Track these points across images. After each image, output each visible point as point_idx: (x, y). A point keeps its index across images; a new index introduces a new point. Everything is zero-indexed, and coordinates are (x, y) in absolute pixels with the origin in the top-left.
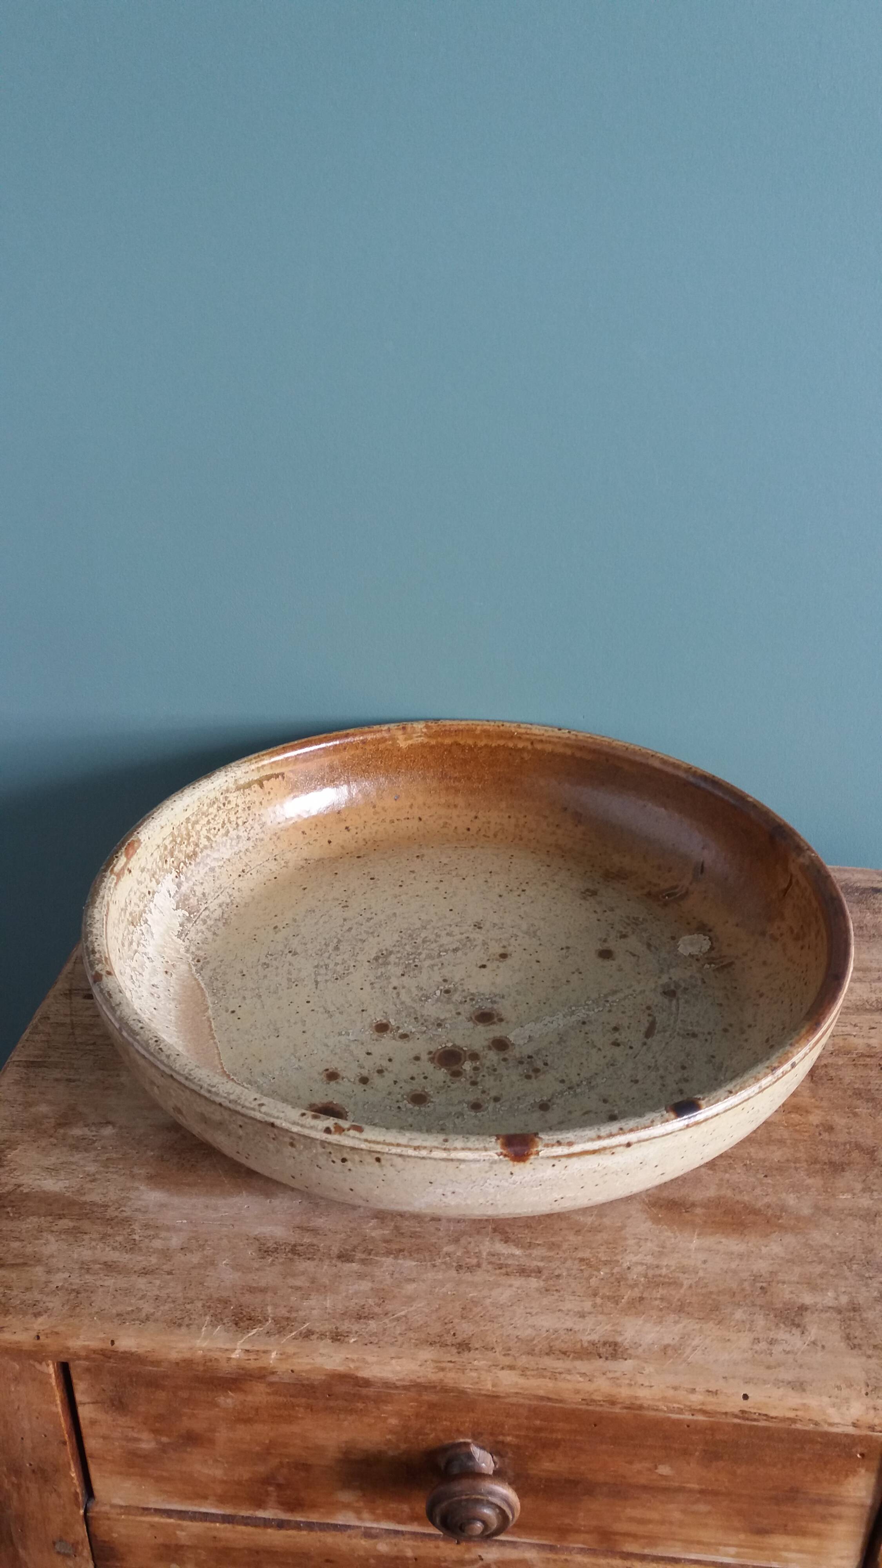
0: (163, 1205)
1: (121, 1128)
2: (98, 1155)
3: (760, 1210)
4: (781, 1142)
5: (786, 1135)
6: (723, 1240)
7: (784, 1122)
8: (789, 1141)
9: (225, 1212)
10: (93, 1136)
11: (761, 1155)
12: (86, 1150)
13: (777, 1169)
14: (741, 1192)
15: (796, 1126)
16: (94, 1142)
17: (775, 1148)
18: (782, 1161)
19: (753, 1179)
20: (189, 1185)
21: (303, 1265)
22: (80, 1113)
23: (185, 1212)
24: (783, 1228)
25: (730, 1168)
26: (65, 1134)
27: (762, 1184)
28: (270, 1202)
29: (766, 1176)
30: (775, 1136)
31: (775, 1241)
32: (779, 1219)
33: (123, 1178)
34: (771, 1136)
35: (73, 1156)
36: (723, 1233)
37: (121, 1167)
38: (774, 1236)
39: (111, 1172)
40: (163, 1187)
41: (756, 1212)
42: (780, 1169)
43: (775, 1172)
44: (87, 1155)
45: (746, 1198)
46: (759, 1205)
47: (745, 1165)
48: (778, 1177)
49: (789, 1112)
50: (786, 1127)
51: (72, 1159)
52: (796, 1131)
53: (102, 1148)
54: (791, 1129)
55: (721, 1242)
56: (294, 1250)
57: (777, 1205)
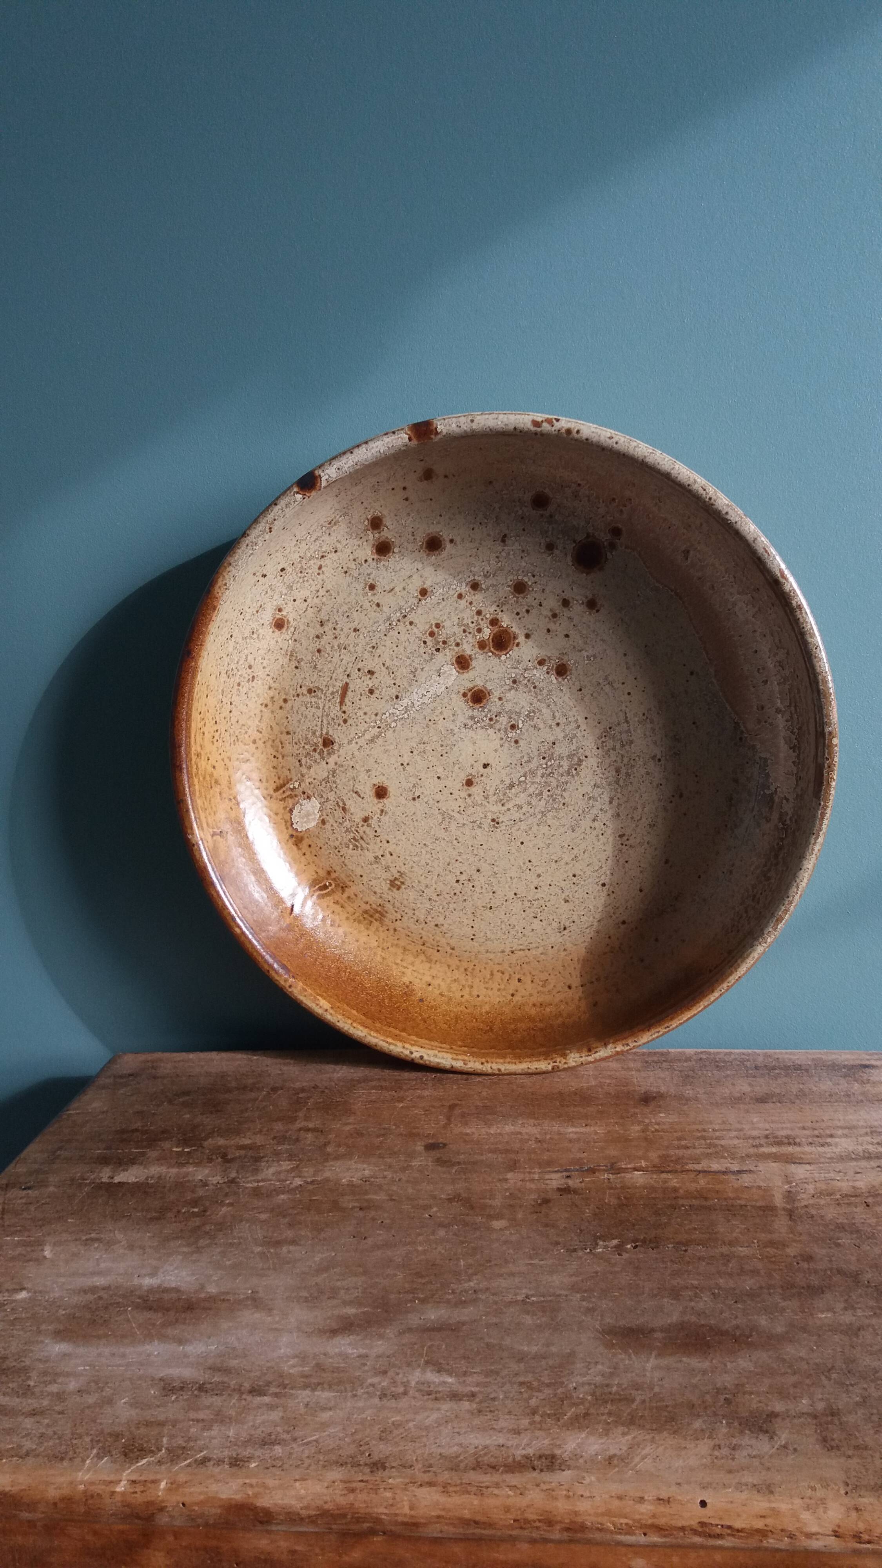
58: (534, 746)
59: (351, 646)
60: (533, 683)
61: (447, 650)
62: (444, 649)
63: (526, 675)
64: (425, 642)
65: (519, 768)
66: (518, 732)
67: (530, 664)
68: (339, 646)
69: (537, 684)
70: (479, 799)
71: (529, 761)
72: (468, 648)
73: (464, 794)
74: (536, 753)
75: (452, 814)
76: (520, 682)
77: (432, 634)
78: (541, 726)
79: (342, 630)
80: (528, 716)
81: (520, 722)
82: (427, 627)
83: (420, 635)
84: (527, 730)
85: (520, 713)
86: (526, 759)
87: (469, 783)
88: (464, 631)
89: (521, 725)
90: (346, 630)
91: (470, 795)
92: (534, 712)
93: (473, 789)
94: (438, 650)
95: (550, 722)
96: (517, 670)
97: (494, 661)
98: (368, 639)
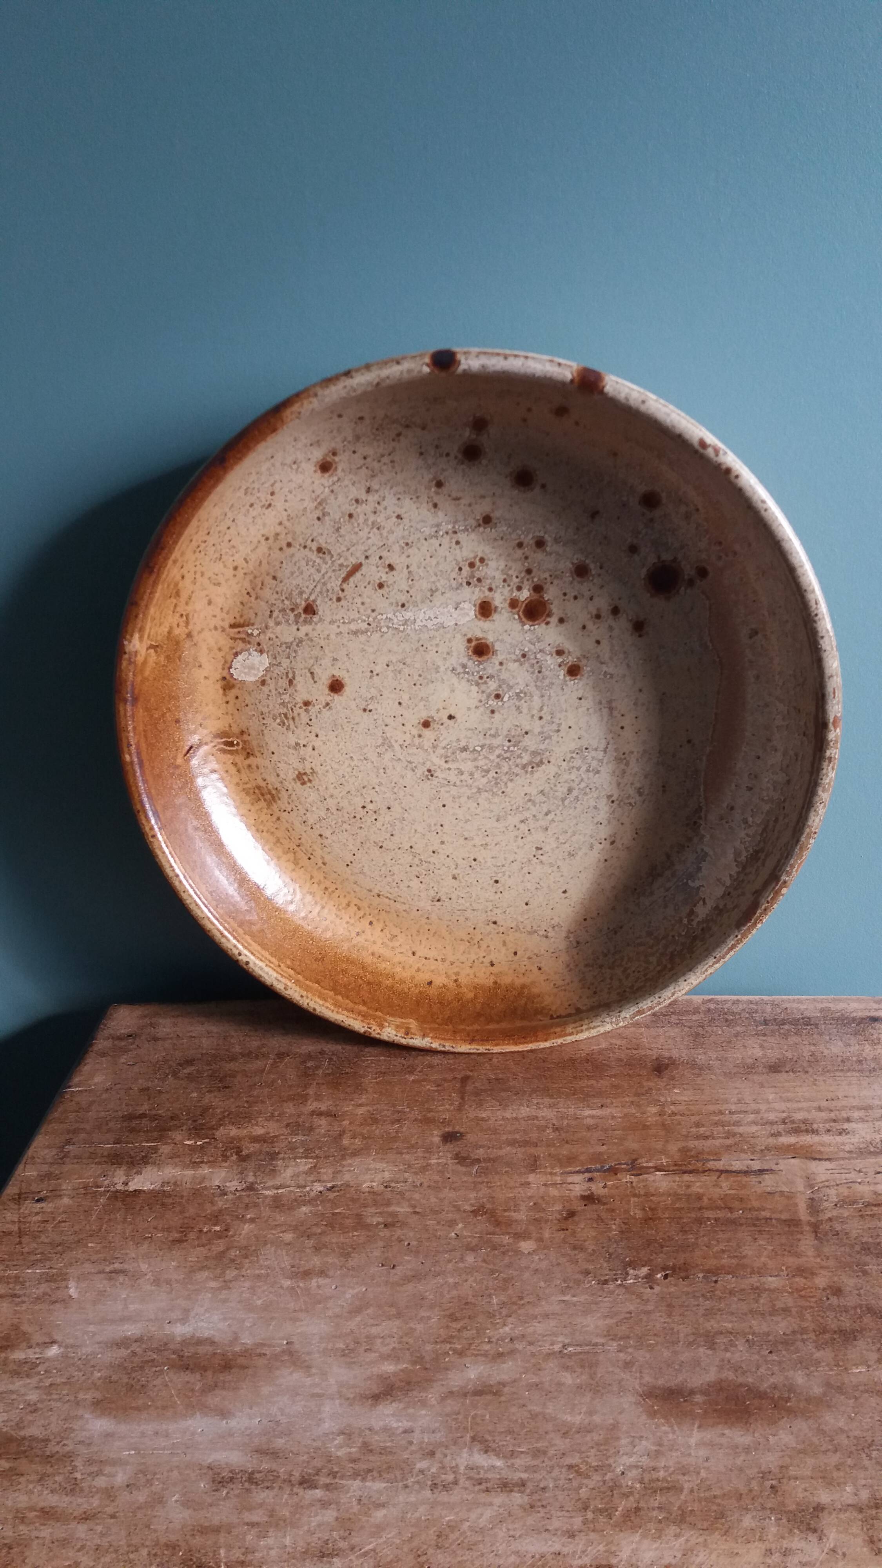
0: (109, 1435)
1: (67, 1347)
2: (41, 1380)
3: (765, 1393)
4: (786, 1310)
5: (790, 1302)
6: (727, 1432)
7: (788, 1288)
8: (794, 1310)
9: (177, 1439)
10: (37, 1359)
11: (765, 1328)
12: (28, 1376)
13: (782, 1343)
14: (744, 1373)
15: (801, 1291)
16: (37, 1365)
17: (779, 1318)
18: (788, 1333)
19: (757, 1357)
20: (138, 1409)
21: (261, 1496)
22: (24, 1333)
23: (133, 1441)
24: (790, 1411)
25: (731, 1346)
26: (6, 1358)
27: (766, 1362)
28: (227, 1423)
29: (771, 1352)
30: (779, 1305)
31: (784, 1429)
32: (787, 1402)
33: (67, 1406)
34: (774, 1305)
35: (13, 1383)
36: (726, 1423)
37: (64, 1392)
38: (782, 1423)
39: (54, 1400)
40: (110, 1414)
41: (761, 1395)
42: (786, 1342)
43: (780, 1347)
44: (28, 1381)
45: (750, 1380)
46: (764, 1386)
47: (747, 1341)
48: (784, 1352)
49: (793, 1276)
50: (789, 1293)
51: (11, 1387)
52: (801, 1296)
53: (46, 1371)
54: (796, 1295)
55: (724, 1434)
56: (251, 1480)
57: (784, 1385)
58: (507, 725)
59: (386, 530)
60: (540, 667)
61: (477, 589)
62: (476, 586)
63: (538, 656)
64: (460, 569)
65: (481, 736)
66: (500, 703)
67: (548, 649)
68: (373, 523)
69: (543, 670)
70: (427, 745)
71: (494, 736)
72: (499, 599)
73: (415, 732)
74: (505, 733)
75: (393, 743)
76: (529, 659)
77: (472, 565)
78: (525, 711)
79: (385, 508)
80: (518, 694)
81: (507, 696)
82: (472, 555)
83: (460, 559)
84: (509, 707)
85: (512, 687)
86: (493, 732)
87: (426, 724)
88: (505, 581)
89: (506, 699)
90: (389, 512)
91: (420, 736)
92: (525, 694)
93: (426, 732)
94: (469, 584)
95: (535, 712)
96: (532, 647)
97: (517, 626)
98: (406, 533)
